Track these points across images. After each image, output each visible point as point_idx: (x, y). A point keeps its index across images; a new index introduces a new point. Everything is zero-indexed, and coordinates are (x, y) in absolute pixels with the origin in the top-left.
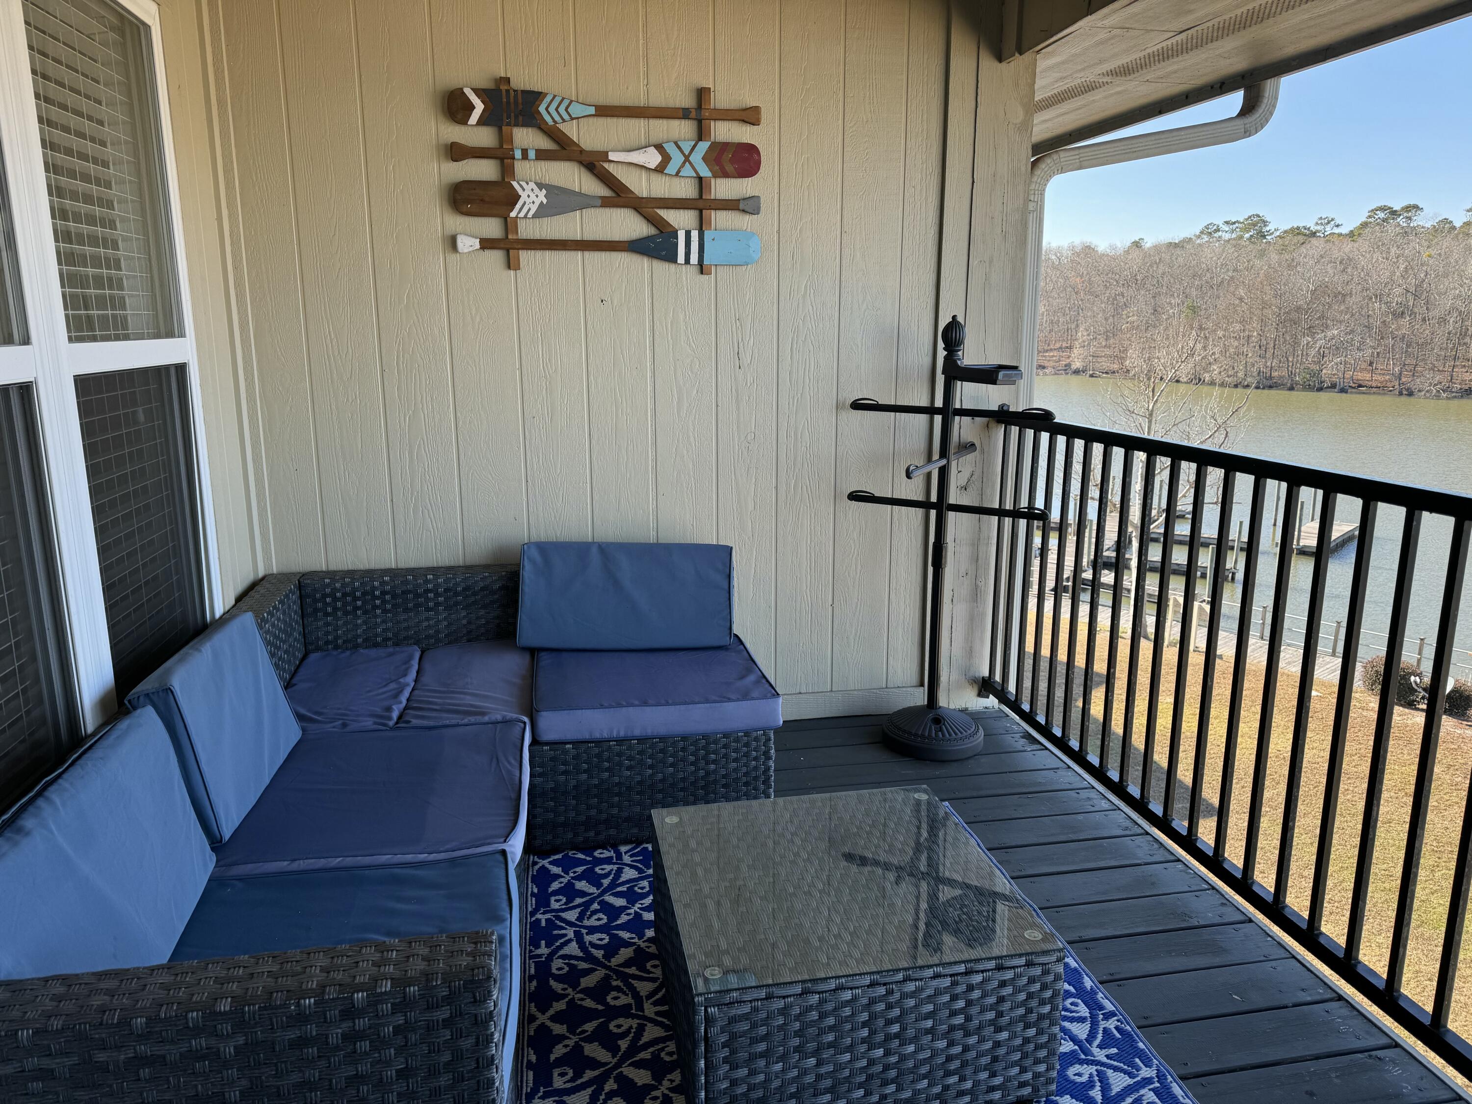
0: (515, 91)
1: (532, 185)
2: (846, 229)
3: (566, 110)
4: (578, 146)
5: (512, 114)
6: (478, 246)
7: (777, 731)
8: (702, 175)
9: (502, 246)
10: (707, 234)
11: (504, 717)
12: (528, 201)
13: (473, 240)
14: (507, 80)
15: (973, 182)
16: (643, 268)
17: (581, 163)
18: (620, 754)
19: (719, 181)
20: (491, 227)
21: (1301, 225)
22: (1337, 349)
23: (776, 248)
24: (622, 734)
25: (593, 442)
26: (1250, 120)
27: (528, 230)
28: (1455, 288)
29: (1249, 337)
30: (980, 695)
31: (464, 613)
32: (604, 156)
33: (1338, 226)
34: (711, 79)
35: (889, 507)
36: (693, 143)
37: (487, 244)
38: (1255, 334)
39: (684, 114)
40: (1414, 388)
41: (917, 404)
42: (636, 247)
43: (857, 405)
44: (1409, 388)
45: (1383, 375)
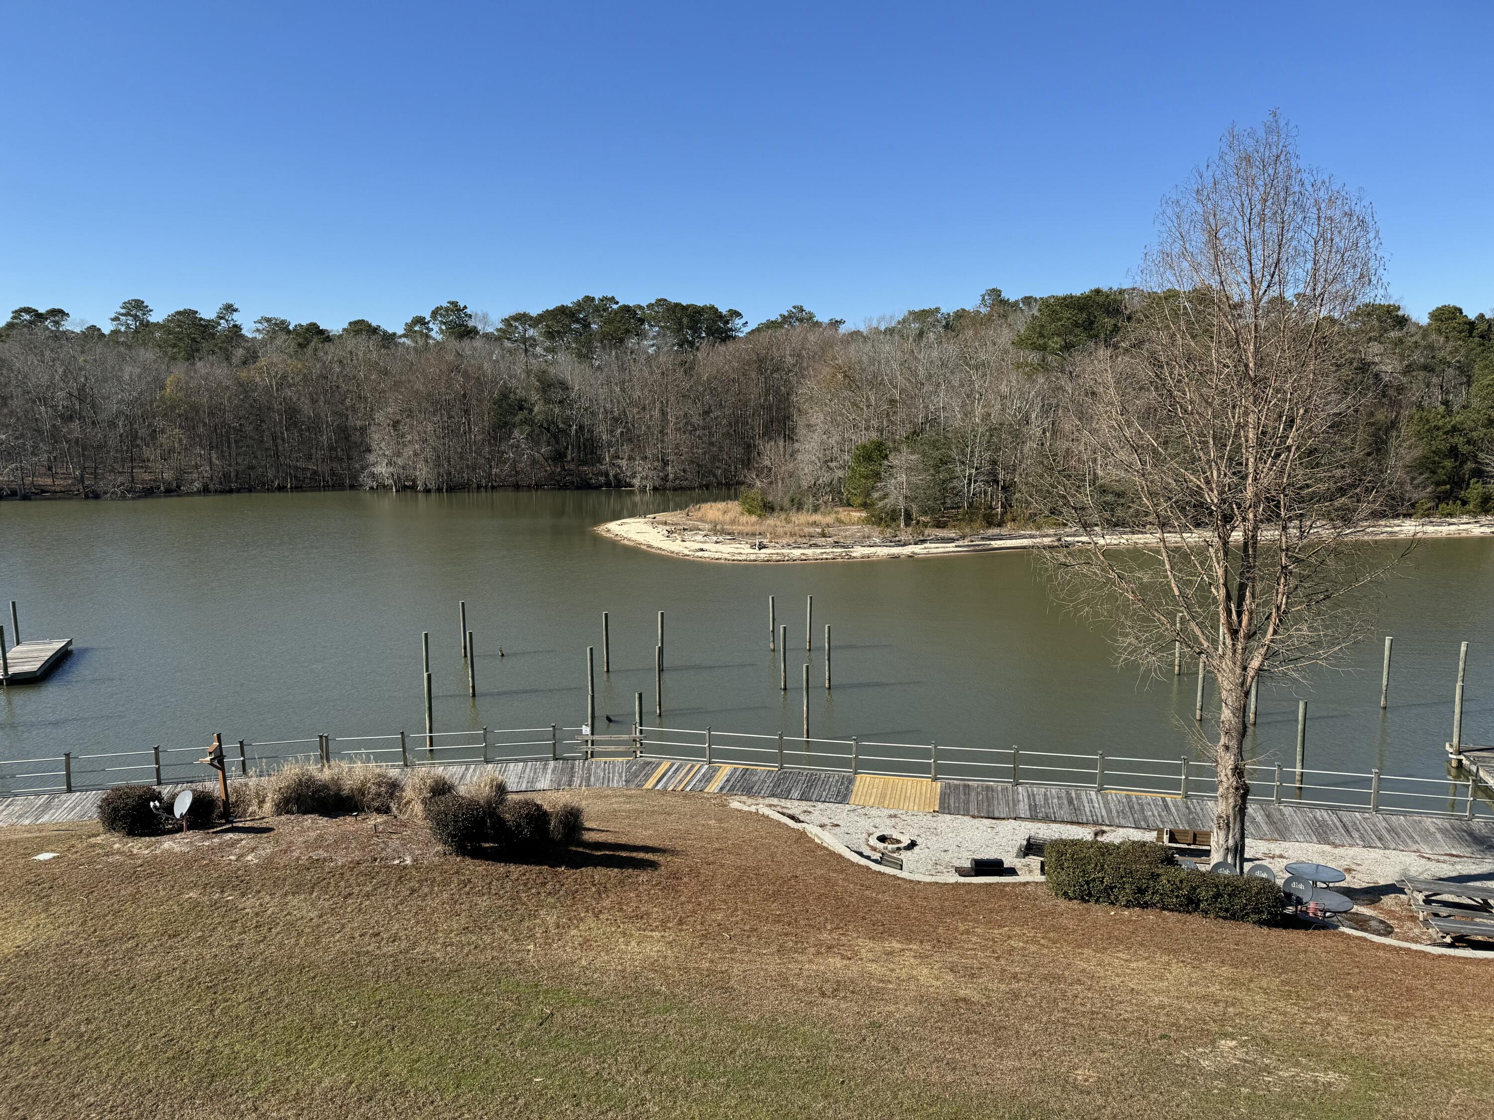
28: (117, 394)
40: (99, 490)
44: (93, 492)
45: (65, 478)
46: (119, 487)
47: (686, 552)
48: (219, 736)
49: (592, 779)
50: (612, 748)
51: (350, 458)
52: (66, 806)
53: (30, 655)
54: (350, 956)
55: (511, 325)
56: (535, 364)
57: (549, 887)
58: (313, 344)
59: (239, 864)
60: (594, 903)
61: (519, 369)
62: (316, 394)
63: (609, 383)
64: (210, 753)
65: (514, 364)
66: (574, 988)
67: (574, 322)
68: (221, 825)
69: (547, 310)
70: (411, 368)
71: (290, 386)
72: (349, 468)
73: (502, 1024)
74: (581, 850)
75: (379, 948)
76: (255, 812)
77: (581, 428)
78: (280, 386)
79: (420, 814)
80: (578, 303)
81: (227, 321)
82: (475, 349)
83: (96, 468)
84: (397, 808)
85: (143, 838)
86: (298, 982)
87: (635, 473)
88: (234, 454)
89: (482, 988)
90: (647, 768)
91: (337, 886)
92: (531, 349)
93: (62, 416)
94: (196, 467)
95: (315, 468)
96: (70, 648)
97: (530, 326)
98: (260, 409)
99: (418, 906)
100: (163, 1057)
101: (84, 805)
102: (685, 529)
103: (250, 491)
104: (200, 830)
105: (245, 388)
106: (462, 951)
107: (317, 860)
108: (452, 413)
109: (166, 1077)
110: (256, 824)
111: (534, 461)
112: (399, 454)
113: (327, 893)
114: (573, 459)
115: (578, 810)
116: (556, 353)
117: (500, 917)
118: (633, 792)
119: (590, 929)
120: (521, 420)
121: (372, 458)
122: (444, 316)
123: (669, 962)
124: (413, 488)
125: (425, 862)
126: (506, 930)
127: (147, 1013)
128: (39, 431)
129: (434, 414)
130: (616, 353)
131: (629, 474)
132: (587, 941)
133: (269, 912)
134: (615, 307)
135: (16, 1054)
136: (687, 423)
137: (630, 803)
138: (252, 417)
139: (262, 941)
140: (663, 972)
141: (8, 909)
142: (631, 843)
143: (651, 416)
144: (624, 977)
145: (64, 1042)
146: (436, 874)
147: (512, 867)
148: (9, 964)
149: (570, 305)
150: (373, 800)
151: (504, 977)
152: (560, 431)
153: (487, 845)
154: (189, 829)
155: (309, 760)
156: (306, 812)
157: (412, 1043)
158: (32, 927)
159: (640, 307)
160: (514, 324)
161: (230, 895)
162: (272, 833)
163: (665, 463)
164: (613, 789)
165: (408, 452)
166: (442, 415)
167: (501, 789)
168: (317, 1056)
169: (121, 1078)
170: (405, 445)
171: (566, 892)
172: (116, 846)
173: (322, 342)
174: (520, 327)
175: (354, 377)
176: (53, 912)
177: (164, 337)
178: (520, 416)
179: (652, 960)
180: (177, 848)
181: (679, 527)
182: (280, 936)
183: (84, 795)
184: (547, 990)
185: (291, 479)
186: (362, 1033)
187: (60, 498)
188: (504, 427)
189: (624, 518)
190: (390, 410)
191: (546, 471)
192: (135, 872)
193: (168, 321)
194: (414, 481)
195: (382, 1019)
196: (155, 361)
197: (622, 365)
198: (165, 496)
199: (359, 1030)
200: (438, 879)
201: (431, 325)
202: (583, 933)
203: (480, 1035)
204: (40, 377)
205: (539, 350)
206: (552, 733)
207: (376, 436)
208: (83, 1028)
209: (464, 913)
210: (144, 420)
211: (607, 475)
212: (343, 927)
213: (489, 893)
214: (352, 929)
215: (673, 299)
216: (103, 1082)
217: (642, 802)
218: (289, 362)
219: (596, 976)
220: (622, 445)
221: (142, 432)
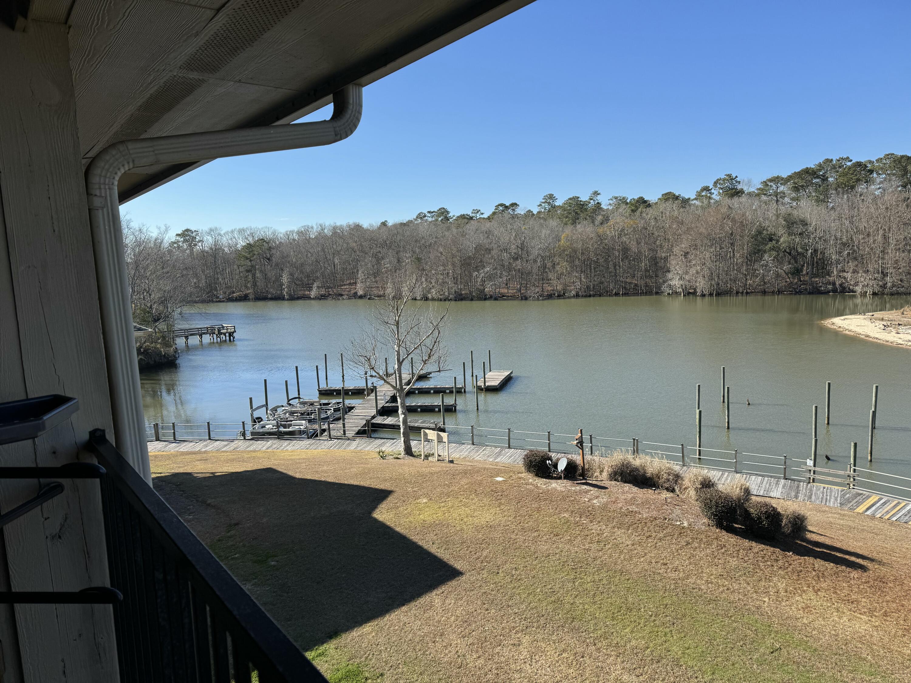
21: (465, 213)
22: (491, 277)
26: (338, 124)
28: (538, 245)
29: (448, 273)
33: (482, 214)
38: (451, 271)
40: (528, 296)
44: (525, 296)
45: (513, 289)
46: (536, 293)
47: (900, 341)
48: (581, 430)
49: (813, 497)
50: (830, 479)
51: (657, 276)
52: (507, 455)
53: (495, 377)
54: (649, 573)
55: (768, 185)
56: (783, 210)
57: (780, 563)
58: (640, 209)
59: (590, 504)
60: (814, 583)
61: (771, 214)
62: (640, 239)
63: (840, 218)
64: (577, 439)
65: (768, 211)
66: (797, 636)
67: (815, 178)
68: (581, 480)
69: (795, 173)
70: (698, 219)
71: (625, 235)
72: (656, 282)
73: (744, 644)
74: (804, 544)
75: (666, 572)
76: (598, 476)
77: (816, 251)
78: (620, 236)
79: (693, 497)
80: (820, 165)
81: (594, 200)
82: (741, 203)
83: (527, 284)
84: (679, 490)
85: (543, 479)
86: (619, 580)
87: (858, 282)
88: (593, 275)
89: (731, 616)
90: (858, 498)
91: (643, 530)
92: (781, 200)
93: (513, 258)
94: (574, 282)
95: (636, 282)
96: (512, 375)
97: (781, 184)
98: (608, 249)
99: (691, 553)
100: (549, 599)
101: (515, 456)
102: (899, 325)
103: (600, 296)
104: (570, 480)
105: (601, 238)
106: (718, 589)
107: (632, 511)
108: (723, 246)
109: (551, 611)
110: (599, 483)
111: (778, 275)
112: (687, 273)
113: (637, 532)
114: (807, 274)
115: (803, 516)
116: (800, 201)
117: (745, 574)
118: (846, 512)
119: (811, 599)
120: (770, 248)
121: (670, 275)
122: (722, 184)
123: (874, 640)
124: (694, 293)
125: (696, 528)
126: (748, 584)
127: (543, 573)
128: (503, 266)
129: (711, 247)
130: (848, 196)
131: (852, 283)
132: (808, 607)
133: (605, 535)
134: (849, 164)
135: (485, 576)
136: (906, 244)
137: (843, 519)
138: (603, 254)
139: (601, 551)
140: (870, 645)
141: (484, 502)
142: (844, 548)
143: (874, 241)
144: (836, 640)
145: (505, 577)
146: (703, 536)
147: (754, 544)
148: (483, 530)
149: (813, 167)
150: (665, 482)
151: (746, 613)
152: (799, 254)
153: (736, 526)
154: (565, 478)
155: (628, 453)
156: (625, 482)
157: (685, 637)
158: (493, 513)
159: (870, 162)
160: (769, 184)
161: (584, 520)
162: (607, 490)
163: (885, 275)
164: (829, 507)
165: (693, 271)
166: (716, 247)
167: (747, 491)
168: (629, 625)
169: (530, 604)
170: (691, 267)
171: (793, 570)
172: (530, 480)
173: (646, 208)
174: (774, 186)
175: (663, 227)
176: (502, 508)
177: (562, 213)
178: (770, 245)
179: (861, 635)
180: (559, 488)
181: (894, 323)
182: (610, 550)
183: (515, 451)
184: (778, 631)
185: (622, 289)
186: (654, 621)
187: (510, 299)
188: (758, 253)
189: (846, 315)
190: (683, 246)
191: (786, 282)
192: (539, 496)
193: (565, 204)
194: (695, 289)
195: (667, 616)
196: (557, 226)
197: (852, 205)
198: (557, 299)
199: (653, 618)
200: (704, 540)
201: (713, 191)
202: (805, 601)
203: (729, 646)
204: (505, 238)
205: (787, 200)
206: (784, 461)
207: (673, 262)
208: (514, 572)
209: (720, 566)
210: (550, 258)
211: (834, 284)
212: (645, 554)
213: (738, 557)
214: (651, 557)
215: (899, 153)
216: (522, 604)
217: (854, 521)
218: (626, 221)
219: (814, 633)
220: (848, 262)
221: (549, 265)
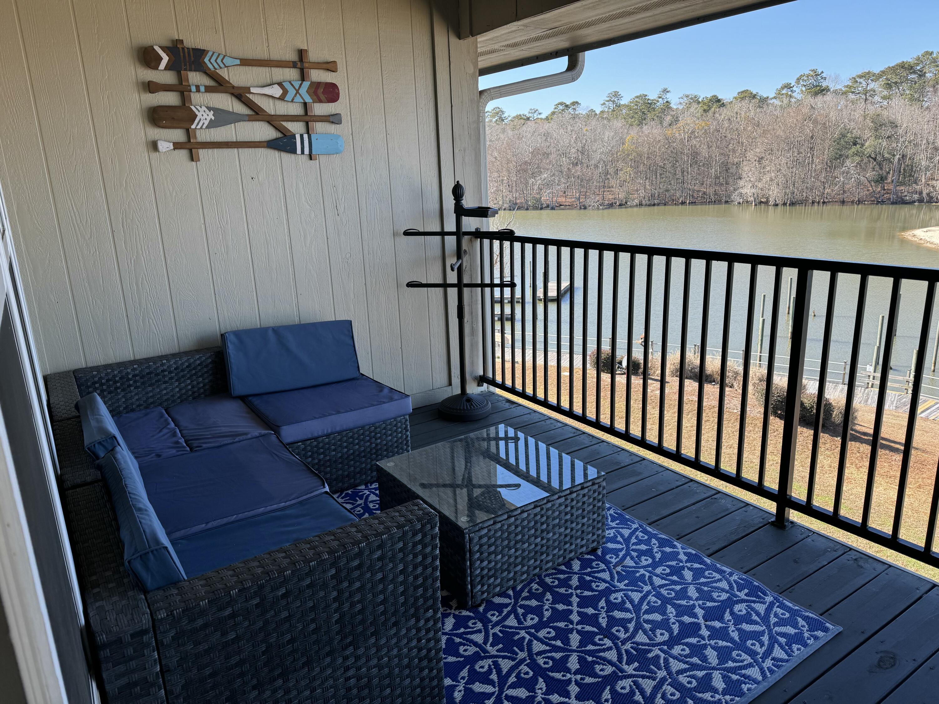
0: (187, 48)
1: (204, 108)
2: (388, 132)
3: (222, 61)
4: (229, 82)
5: (188, 64)
6: (172, 147)
7: (410, 415)
8: (307, 101)
9: (188, 147)
10: (313, 137)
11: (260, 433)
12: (202, 118)
13: (169, 144)
14: (182, 41)
15: (452, 106)
16: (275, 158)
17: (232, 94)
18: (328, 443)
19: (315, 104)
20: (178, 135)
21: (521, 113)
22: (548, 185)
23: (352, 143)
24: (329, 431)
25: (255, 266)
26: (574, 73)
27: (203, 136)
28: (601, 148)
29: (502, 180)
30: (479, 385)
31: (177, 384)
32: (248, 90)
33: (540, 114)
34: (306, 44)
35: (426, 288)
36: (300, 82)
37: (177, 146)
38: (505, 178)
39: (294, 65)
40: (587, 205)
41: (435, 231)
42: (272, 145)
43: (407, 233)
44: (584, 205)
45: (572, 198)
46: (596, 202)
49: (870, 401)
51: (727, 183)
55: (857, 82)
56: (872, 110)
57: (828, 446)
58: (713, 109)
59: (652, 394)
60: (857, 461)
61: (857, 115)
62: (711, 142)
64: (641, 339)
65: (855, 111)
67: (911, 74)
69: (889, 67)
70: (776, 120)
71: (696, 138)
72: (726, 190)
74: (853, 433)
77: (904, 156)
78: (690, 138)
81: (663, 99)
82: (825, 102)
83: (587, 192)
85: (608, 373)
88: (658, 182)
92: (870, 98)
93: (573, 163)
94: (637, 190)
95: (705, 190)
97: (872, 80)
98: (676, 154)
103: (665, 205)
105: (669, 140)
107: (692, 400)
108: (802, 150)
111: (859, 183)
114: (893, 181)
116: (891, 99)
118: (900, 414)
120: (854, 152)
121: (741, 183)
122: (805, 81)
124: (767, 203)
125: (752, 415)
128: (561, 172)
129: (788, 151)
137: (897, 420)
138: (671, 159)
152: (885, 159)
160: (859, 80)
166: (793, 152)
173: (719, 107)
174: (864, 83)
175: (737, 129)
177: (628, 112)
178: (853, 149)
180: (623, 381)
185: (690, 198)
188: (839, 158)
190: (758, 150)
191: (868, 190)
193: (630, 102)
194: (768, 198)
196: (622, 127)
201: (794, 88)
204: (565, 141)
205: (876, 98)
210: (612, 163)
218: (697, 122)
221: (611, 171)
